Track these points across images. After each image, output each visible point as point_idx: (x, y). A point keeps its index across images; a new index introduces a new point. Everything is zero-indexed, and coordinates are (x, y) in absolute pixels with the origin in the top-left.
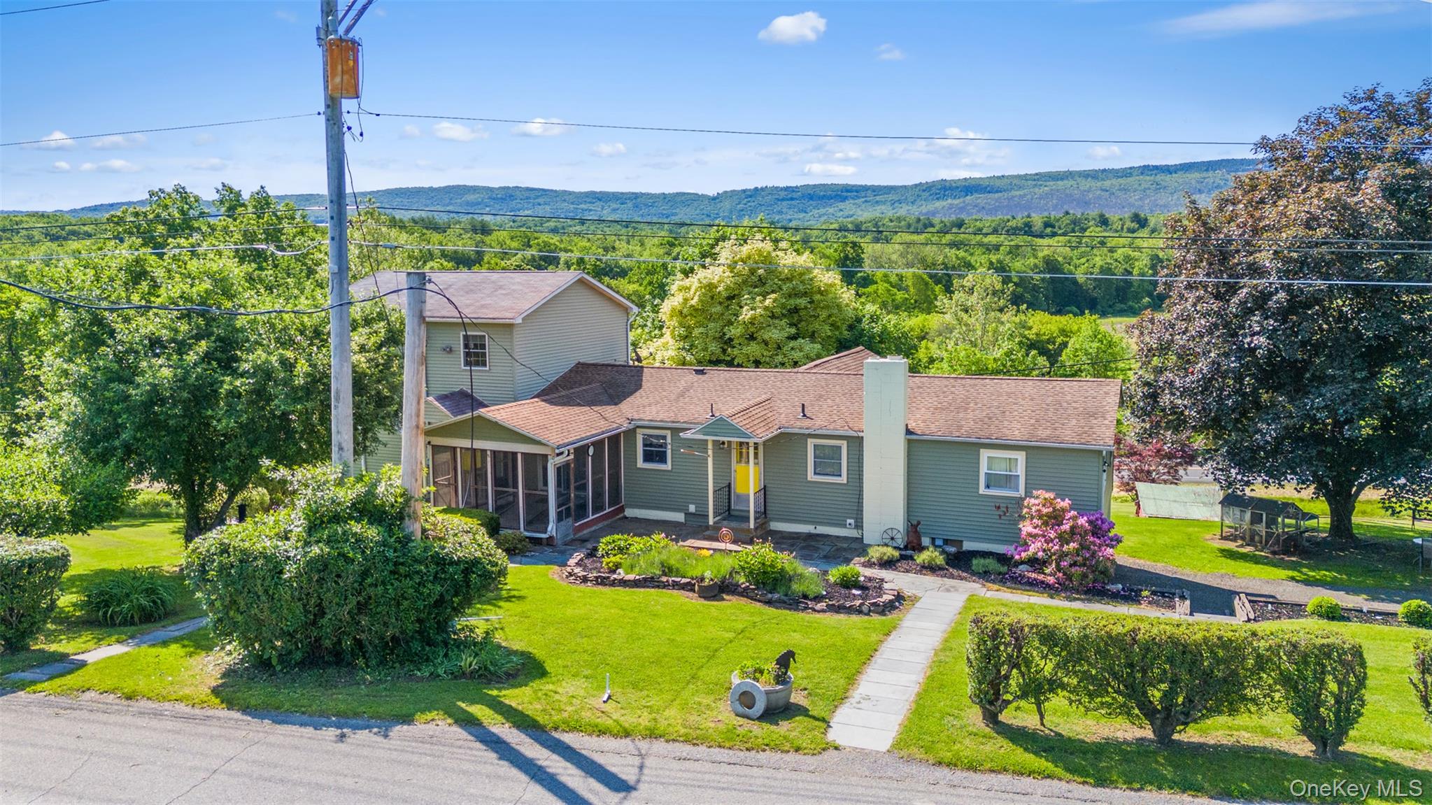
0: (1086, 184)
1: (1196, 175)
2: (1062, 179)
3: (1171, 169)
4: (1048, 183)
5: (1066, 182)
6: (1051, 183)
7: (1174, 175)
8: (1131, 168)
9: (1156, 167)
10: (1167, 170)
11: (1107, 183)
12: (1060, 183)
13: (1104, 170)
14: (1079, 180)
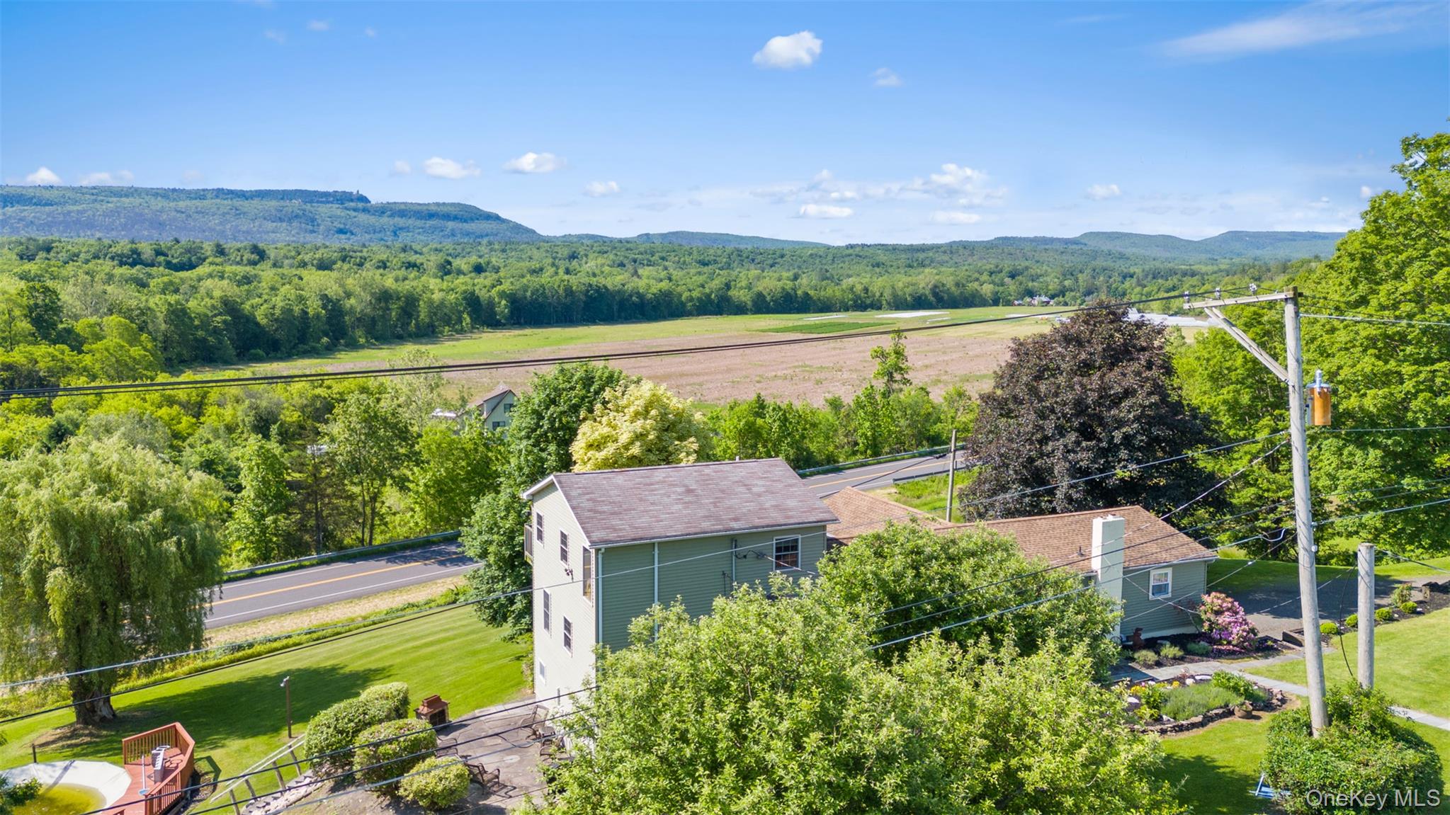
0: (159, 203)
1: (274, 203)
2: (127, 196)
3: (247, 195)
4: (110, 199)
5: (131, 199)
6: (115, 199)
7: (250, 201)
8: (204, 190)
9: (231, 192)
10: (243, 195)
11: (182, 204)
12: (123, 199)
13: (174, 190)
14: (147, 198)
